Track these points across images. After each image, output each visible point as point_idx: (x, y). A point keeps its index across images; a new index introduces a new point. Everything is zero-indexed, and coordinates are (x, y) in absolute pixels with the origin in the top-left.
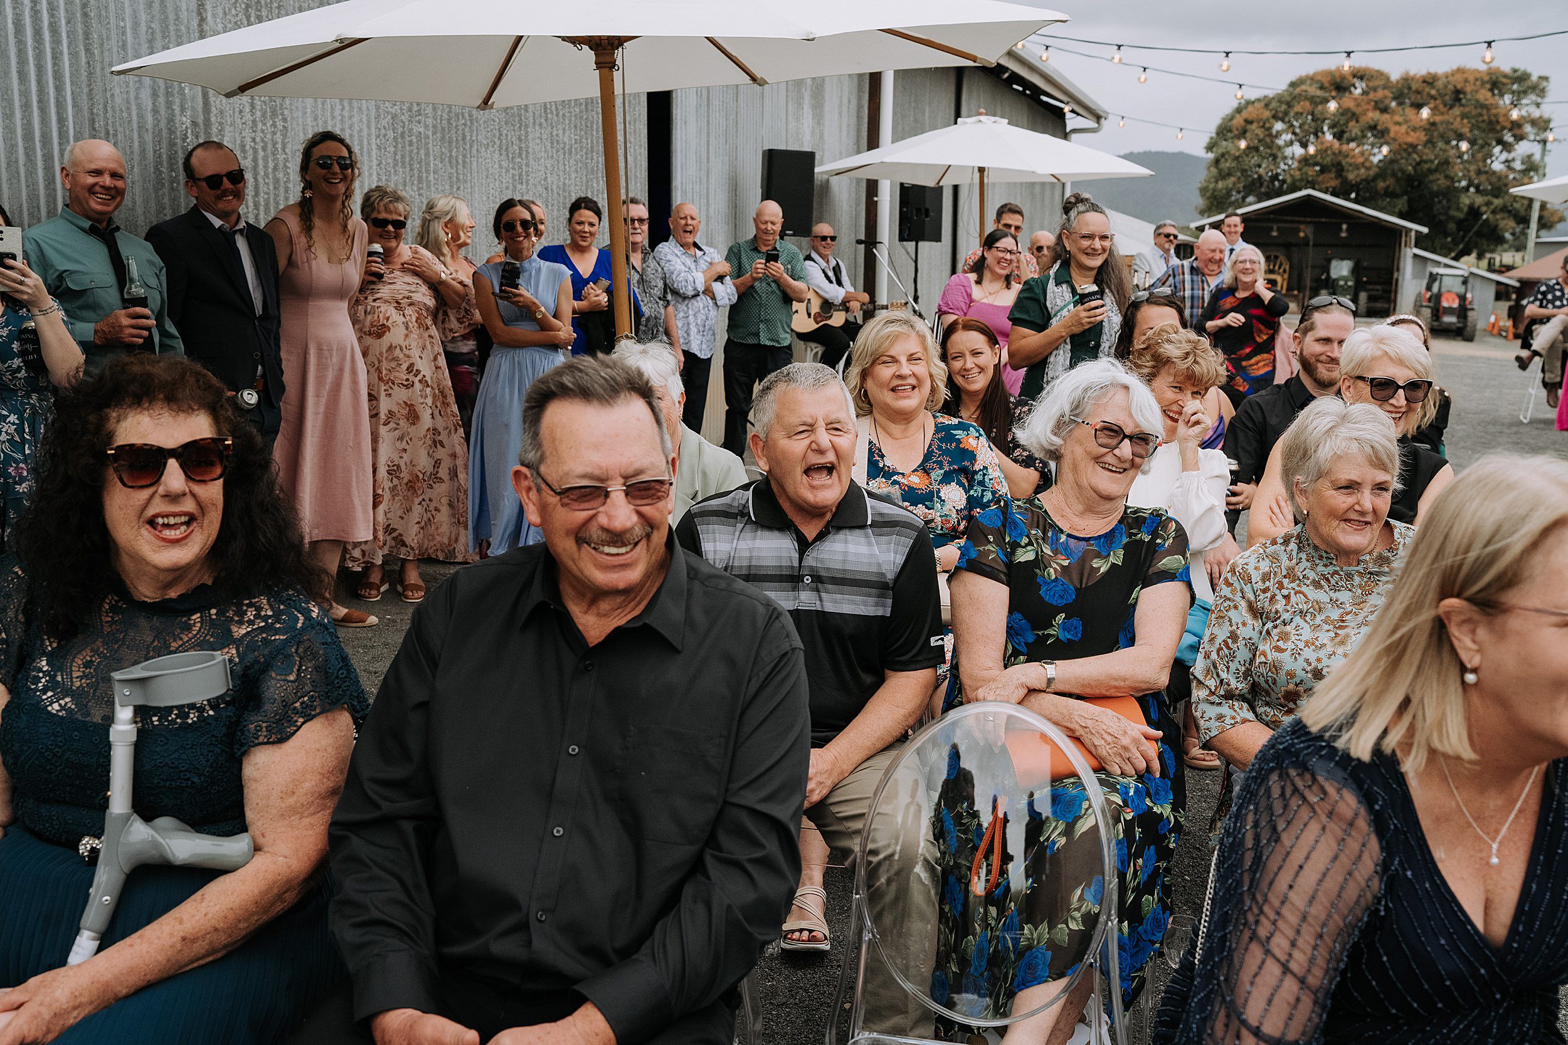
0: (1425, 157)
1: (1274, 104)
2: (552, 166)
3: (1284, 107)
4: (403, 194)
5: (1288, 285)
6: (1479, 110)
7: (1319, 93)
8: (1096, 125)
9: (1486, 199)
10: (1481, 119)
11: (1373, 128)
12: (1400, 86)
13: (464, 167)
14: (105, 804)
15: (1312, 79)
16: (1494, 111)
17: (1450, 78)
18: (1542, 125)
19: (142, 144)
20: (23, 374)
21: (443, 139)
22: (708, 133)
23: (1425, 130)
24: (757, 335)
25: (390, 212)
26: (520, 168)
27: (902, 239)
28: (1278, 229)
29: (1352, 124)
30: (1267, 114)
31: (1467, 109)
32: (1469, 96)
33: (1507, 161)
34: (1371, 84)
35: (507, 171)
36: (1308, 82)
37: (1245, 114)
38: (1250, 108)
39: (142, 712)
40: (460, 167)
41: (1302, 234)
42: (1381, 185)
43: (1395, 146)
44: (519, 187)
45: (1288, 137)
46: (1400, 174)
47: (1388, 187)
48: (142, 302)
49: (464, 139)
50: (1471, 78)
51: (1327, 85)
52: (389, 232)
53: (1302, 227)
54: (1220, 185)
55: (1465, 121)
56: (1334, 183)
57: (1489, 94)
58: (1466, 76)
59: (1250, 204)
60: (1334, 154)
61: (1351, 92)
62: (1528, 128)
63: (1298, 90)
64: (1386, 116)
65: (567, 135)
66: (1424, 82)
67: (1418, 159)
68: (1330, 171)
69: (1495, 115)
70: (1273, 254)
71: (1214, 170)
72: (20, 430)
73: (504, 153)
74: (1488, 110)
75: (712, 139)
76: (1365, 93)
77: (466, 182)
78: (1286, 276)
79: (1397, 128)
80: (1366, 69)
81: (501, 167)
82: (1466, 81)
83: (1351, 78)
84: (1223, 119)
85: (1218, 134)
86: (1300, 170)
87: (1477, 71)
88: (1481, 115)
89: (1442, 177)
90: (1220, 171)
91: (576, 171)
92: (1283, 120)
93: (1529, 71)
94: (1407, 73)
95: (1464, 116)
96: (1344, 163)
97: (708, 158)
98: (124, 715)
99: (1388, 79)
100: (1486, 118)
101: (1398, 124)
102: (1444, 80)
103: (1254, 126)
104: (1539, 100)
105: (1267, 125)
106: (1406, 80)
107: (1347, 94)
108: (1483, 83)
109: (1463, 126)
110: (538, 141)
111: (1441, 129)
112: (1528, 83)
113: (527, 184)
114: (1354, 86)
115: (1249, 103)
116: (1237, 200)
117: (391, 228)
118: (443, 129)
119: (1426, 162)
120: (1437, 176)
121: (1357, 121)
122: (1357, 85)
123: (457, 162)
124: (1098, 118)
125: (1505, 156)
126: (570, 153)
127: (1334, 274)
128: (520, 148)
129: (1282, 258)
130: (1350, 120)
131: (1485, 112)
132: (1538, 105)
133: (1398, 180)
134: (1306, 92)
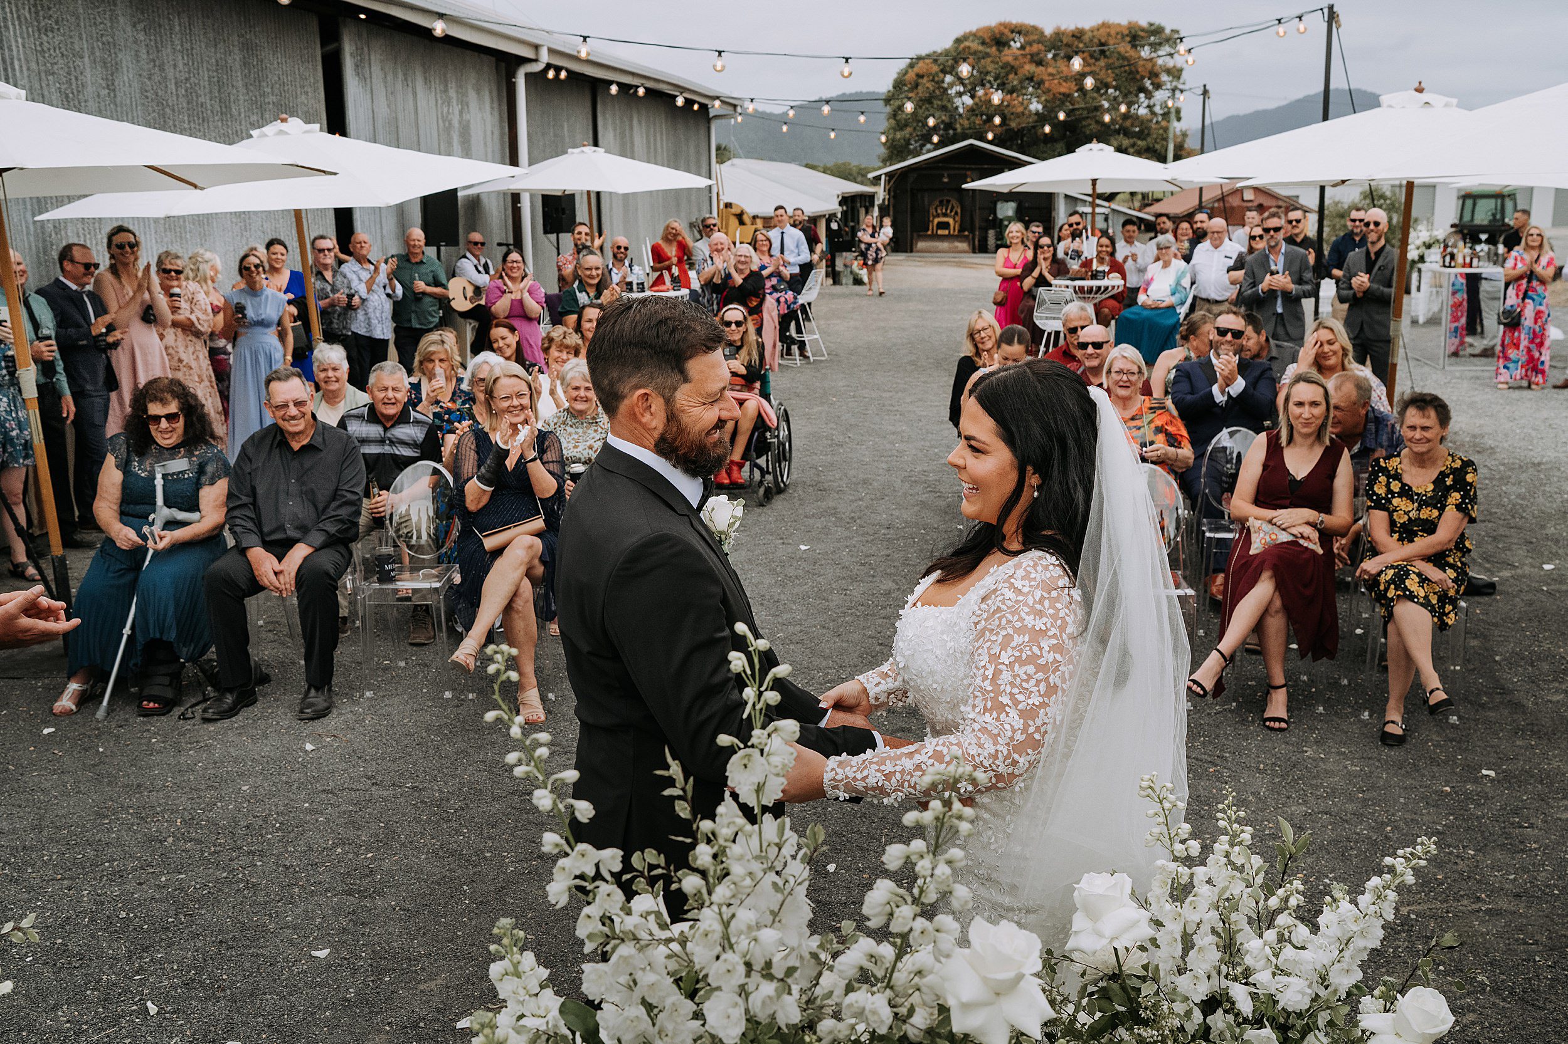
0: (1077, 105)
1: (942, 59)
3: (950, 61)
5: (961, 226)
6: (1121, 62)
7: (980, 48)
9: (1132, 141)
10: (1123, 69)
11: (1031, 79)
12: (1053, 39)
14: (155, 504)
15: (974, 35)
16: (1133, 62)
17: (1096, 32)
18: (1176, 74)
19: (29, 242)
20: (7, 378)
23: (1076, 80)
24: (410, 321)
25: (173, 265)
27: (546, 232)
28: (949, 176)
29: (1011, 76)
30: (935, 68)
31: (1111, 61)
32: (1112, 49)
33: (1149, 107)
34: (1027, 39)
36: (971, 38)
37: (916, 69)
38: (921, 64)
39: (164, 476)
43: (1049, 97)
45: (958, 88)
46: (1056, 121)
48: (49, 338)
50: (1113, 32)
51: (988, 40)
52: (172, 276)
54: (899, 135)
55: (1111, 71)
56: (998, 131)
57: (1129, 46)
58: (1109, 29)
61: (1010, 46)
62: (1164, 78)
63: (962, 46)
64: (1041, 68)
66: (1073, 36)
67: (1071, 107)
69: (1135, 66)
71: (892, 121)
72: (9, 406)
74: (1129, 61)
76: (1022, 48)
78: (958, 218)
79: (1051, 79)
80: (1022, 25)
82: (1109, 35)
83: (1009, 33)
84: (899, 74)
85: (894, 87)
86: (969, 119)
87: (1119, 25)
88: (1123, 66)
89: (1093, 123)
90: (898, 122)
92: (951, 74)
93: (1163, 25)
94: (1058, 28)
95: (1108, 67)
96: (1006, 111)
98: (159, 476)
99: (1042, 33)
100: (1127, 68)
101: (1052, 75)
102: (1090, 34)
103: (925, 80)
104: (1172, 51)
105: (937, 79)
106: (1058, 35)
107: (1006, 48)
108: (1123, 37)
109: (1108, 76)
112: (1163, 36)
114: (1013, 40)
115: (919, 58)
116: (915, 148)
117: (173, 274)
119: (1078, 109)
120: (1089, 121)
121: (1016, 74)
122: (1016, 39)
125: (1147, 102)
127: (1000, 215)
129: (954, 202)
130: (1010, 72)
131: (1126, 62)
132: (1171, 55)
134: (969, 47)
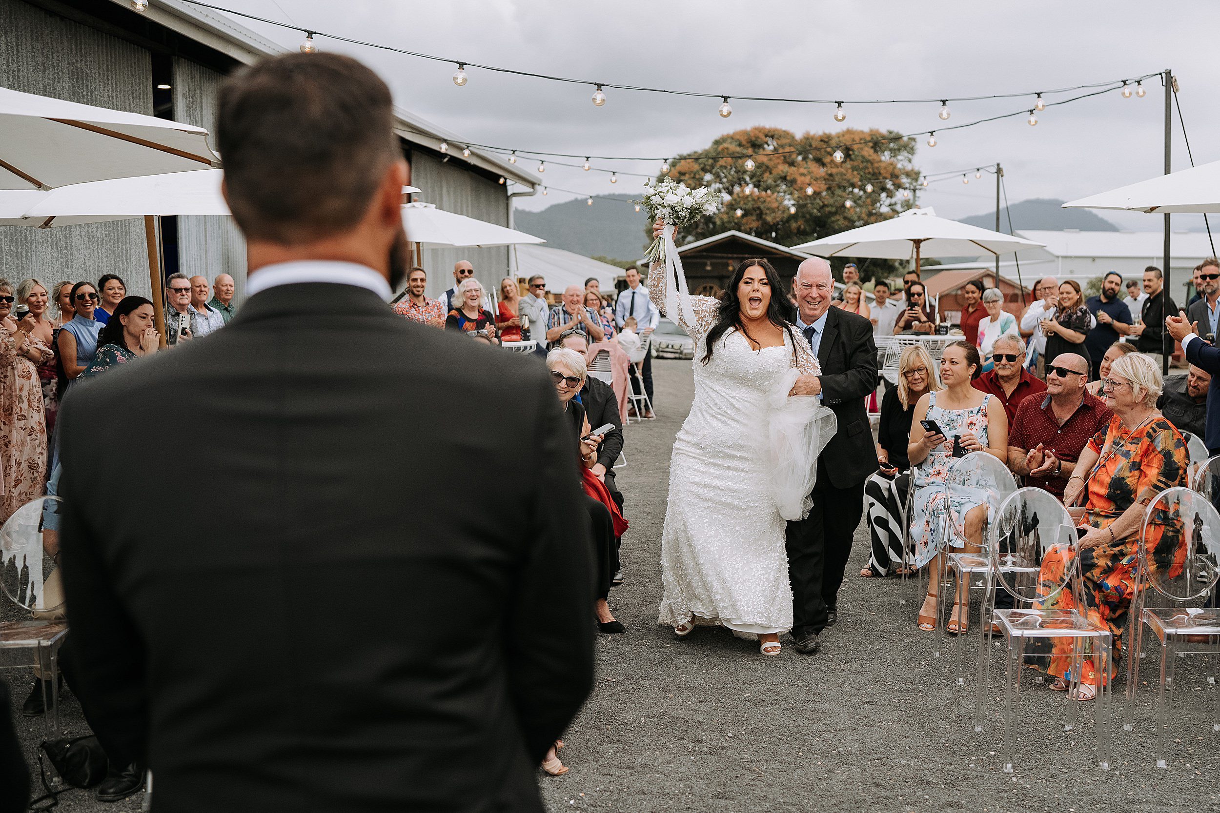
0: (826, 203)
1: (702, 159)
2: (89, 254)
3: (710, 161)
4: (8, 280)
6: (865, 164)
7: (738, 149)
8: (532, 190)
10: (867, 171)
11: (784, 178)
12: (802, 144)
13: (27, 259)
15: (732, 138)
16: (876, 165)
17: (841, 138)
18: (914, 176)
21: (11, 240)
22: (205, 223)
23: (825, 179)
25: (4, 291)
26: (66, 257)
28: (712, 265)
29: (766, 175)
30: (696, 167)
31: (856, 163)
32: (856, 153)
33: (890, 205)
34: (780, 142)
35: (57, 260)
36: (729, 141)
40: (24, 259)
41: (731, 268)
42: (794, 225)
44: (66, 270)
46: (808, 216)
47: (800, 227)
49: (26, 240)
50: (857, 139)
51: (744, 143)
52: (4, 304)
53: (730, 261)
55: (855, 173)
56: (755, 225)
57: (872, 151)
58: (852, 136)
59: (690, 243)
60: (754, 200)
61: (764, 149)
62: (904, 179)
63: (720, 148)
64: (793, 169)
65: (99, 231)
66: (822, 141)
67: (821, 204)
68: (752, 215)
69: (878, 168)
70: (709, 285)
73: (55, 247)
74: (872, 164)
75: (209, 228)
76: (775, 149)
77: (28, 269)
79: (803, 178)
80: (775, 130)
81: (52, 257)
82: (853, 140)
83: (763, 137)
86: (727, 213)
87: (862, 132)
88: (866, 168)
91: (107, 257)
92: (711, 172)
93: (901, 133)
94: (808, 133)
95: (854, 169)
96: (762, 207)
97: (206, 241)
99: (793, 138)
100: (871, 170)
101: (803, 175)
102: (837, 140)
104: (910, 156)
105: (697, 176)
106: (808, 139)
107: (761, 150)
108: (866, 143)
109: (854, 176)
110: (79, 237)
111: (837, 179)
112: (901, 142)
113: (72, 268)
114: (767, 143)
115: (682, 158)
117: (5, 301)
118: (11, 234)
119: (827, 206)
120: (837, 217)
121: (771, 173)
122: (769, 142)
123: (22, 256)
124: (533, 184)
125: (888, 201)
126: (102, 245)
128: (66, 243)
130: (765, 171)
131: (869, 165)
132: (910, 160)
133: (807, 221)
134: (727, 149)
